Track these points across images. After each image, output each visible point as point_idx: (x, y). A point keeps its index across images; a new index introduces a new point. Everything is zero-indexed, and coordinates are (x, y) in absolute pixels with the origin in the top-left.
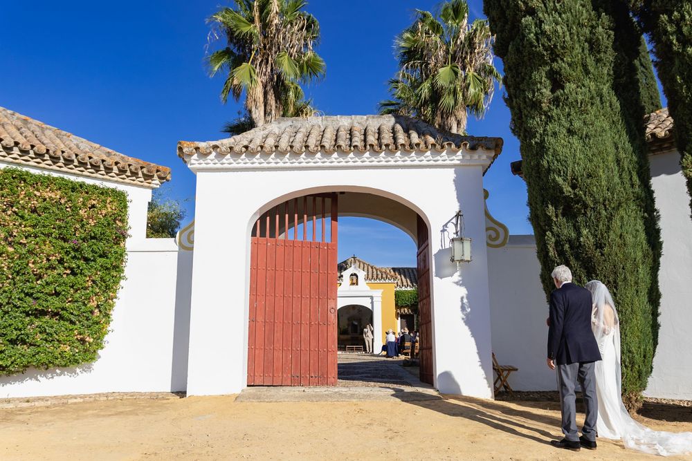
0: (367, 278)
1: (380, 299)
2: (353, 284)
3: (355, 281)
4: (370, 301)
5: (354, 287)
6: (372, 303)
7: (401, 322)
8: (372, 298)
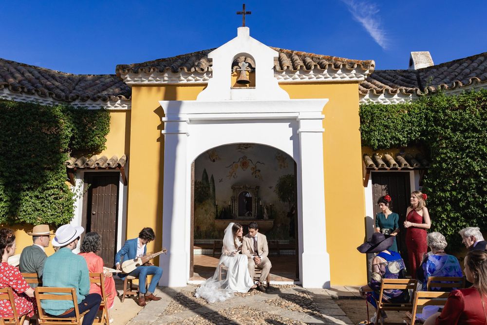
0: (279, 68)
1: (319, 126)
2: (241, 83)
3: (245, 76)
4: (290, 132)
5: (245, 91)
6: (296, 139)
7: (374, 192)
8: (294, 123)
